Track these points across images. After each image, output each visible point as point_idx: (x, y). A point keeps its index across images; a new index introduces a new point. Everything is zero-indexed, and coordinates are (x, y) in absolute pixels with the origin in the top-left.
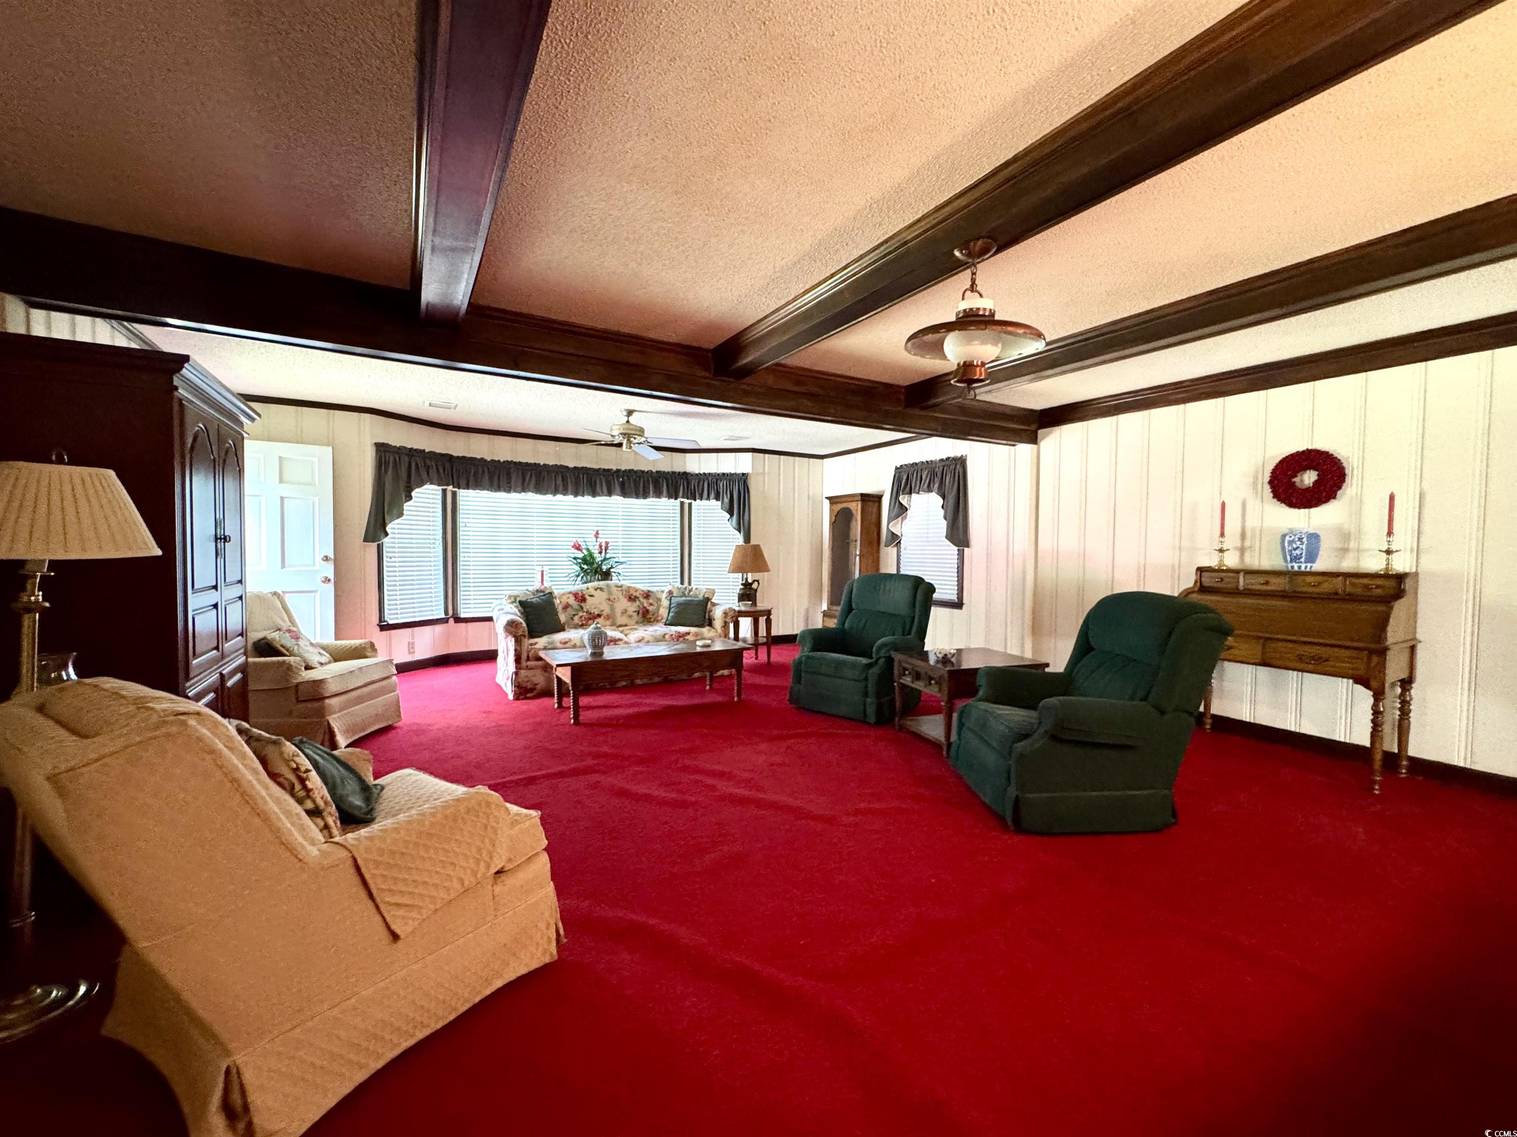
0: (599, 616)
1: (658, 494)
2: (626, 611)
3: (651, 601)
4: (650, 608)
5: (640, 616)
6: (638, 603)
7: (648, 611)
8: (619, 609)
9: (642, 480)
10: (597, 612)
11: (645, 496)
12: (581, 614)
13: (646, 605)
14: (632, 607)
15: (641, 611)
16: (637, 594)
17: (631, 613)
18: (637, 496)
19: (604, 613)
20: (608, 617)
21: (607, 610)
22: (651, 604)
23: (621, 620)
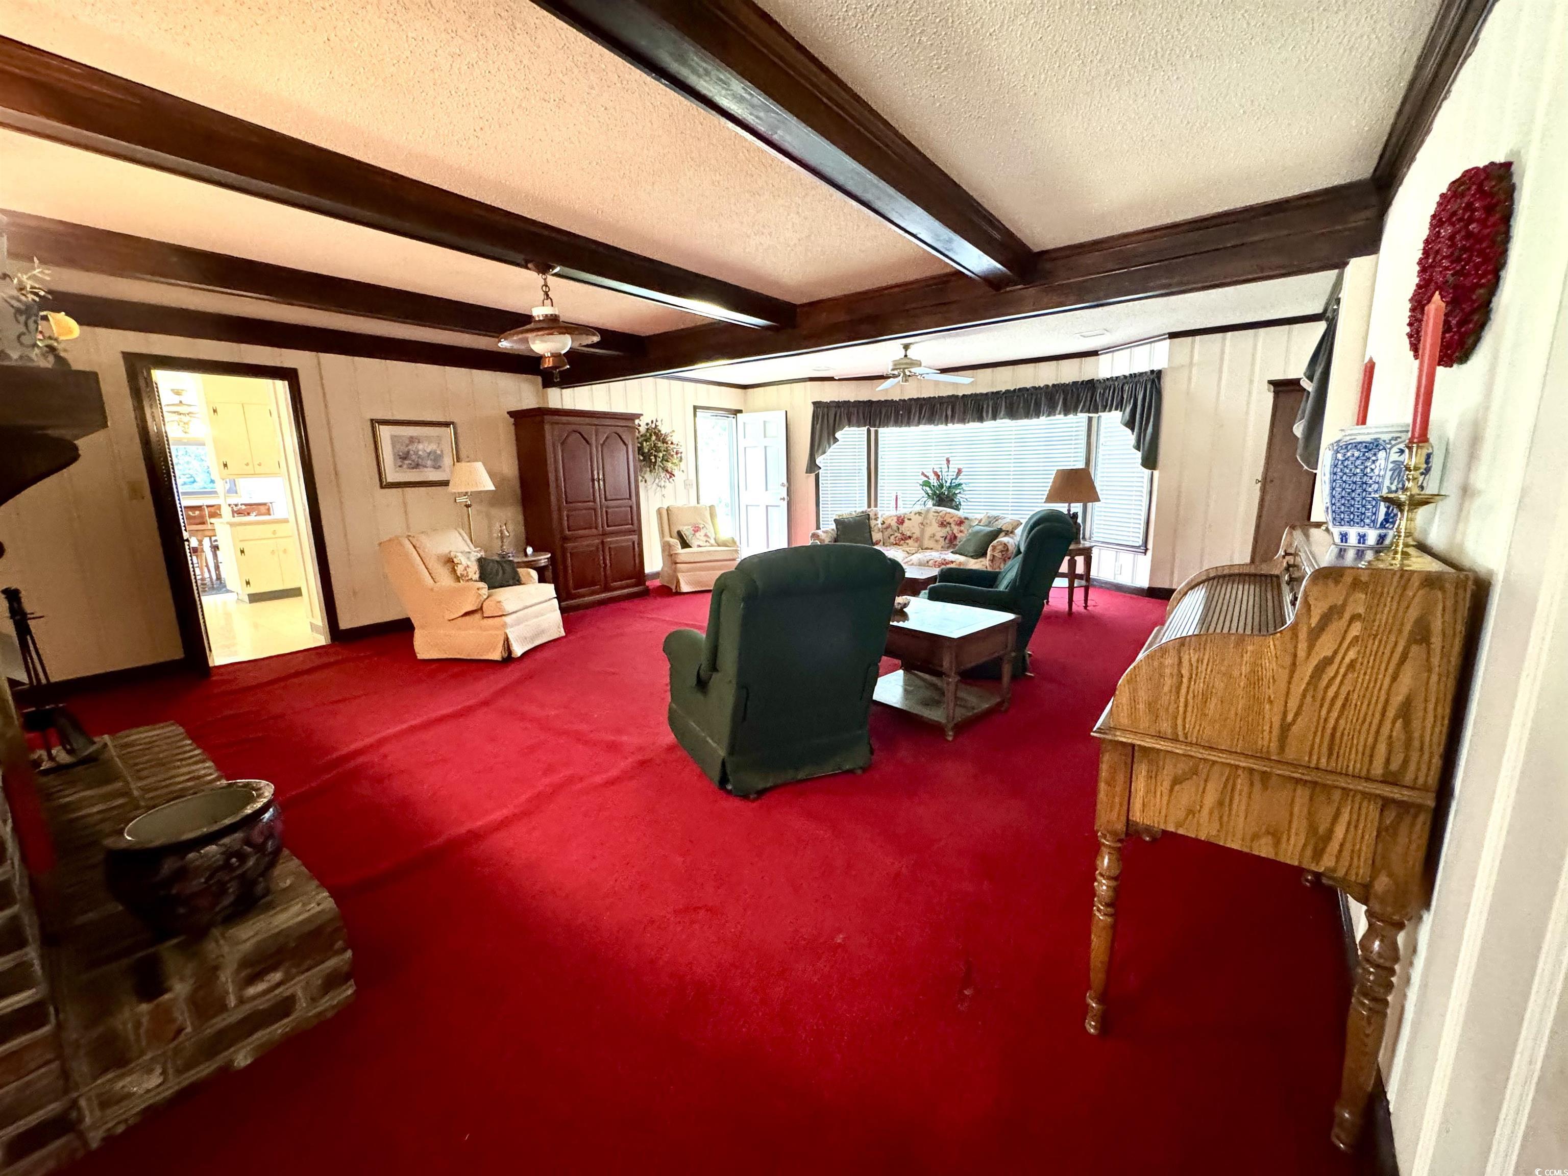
0: (910, 537)
1: (1051, 411)
2: (934, 535)
3: (962, 528)
4: (959, 535)
5: (947, 541)
6: (948, 529)
7: (955, 537)
8: (929, 531)
9: (1034, 397)
10: (909, 534)
11: (1038, 415)
12: (896, 534)
13: (955, 531)
14: (943, 532)
15: (949, 537)
16: (951, 521)
17: (938, 537)
18: (1027, 415)
19: (915, 536)
20: (917, 540)
21: (917, 533)
22: (961, 532)
23: (927, 543)
